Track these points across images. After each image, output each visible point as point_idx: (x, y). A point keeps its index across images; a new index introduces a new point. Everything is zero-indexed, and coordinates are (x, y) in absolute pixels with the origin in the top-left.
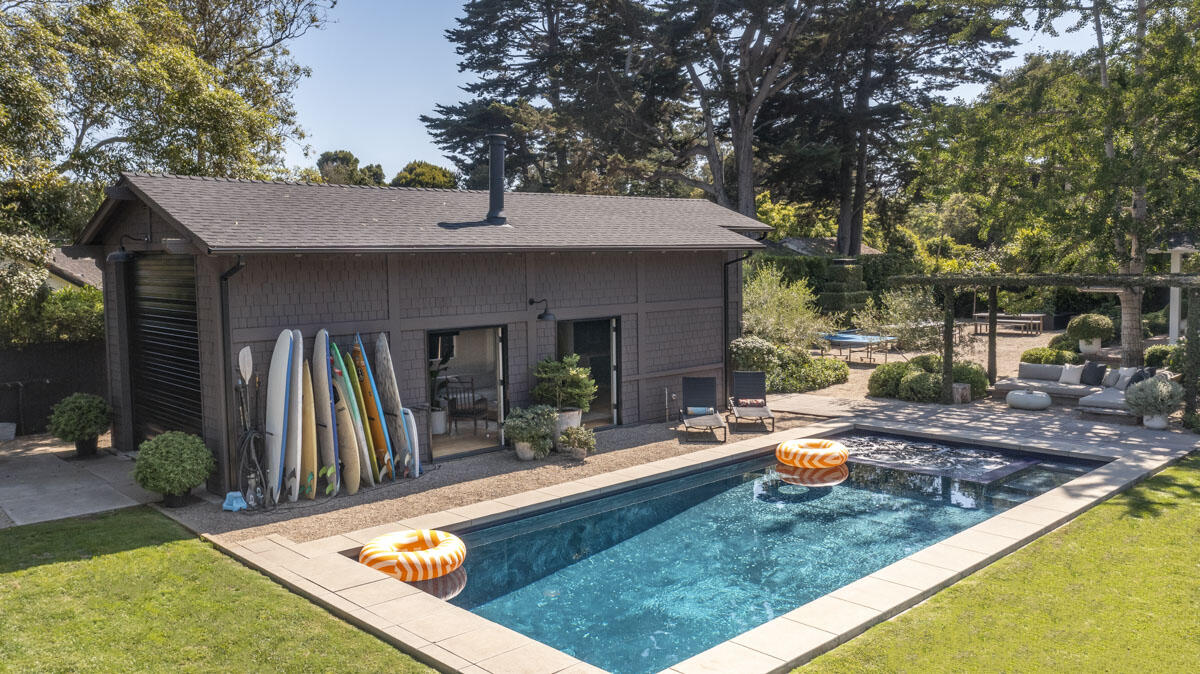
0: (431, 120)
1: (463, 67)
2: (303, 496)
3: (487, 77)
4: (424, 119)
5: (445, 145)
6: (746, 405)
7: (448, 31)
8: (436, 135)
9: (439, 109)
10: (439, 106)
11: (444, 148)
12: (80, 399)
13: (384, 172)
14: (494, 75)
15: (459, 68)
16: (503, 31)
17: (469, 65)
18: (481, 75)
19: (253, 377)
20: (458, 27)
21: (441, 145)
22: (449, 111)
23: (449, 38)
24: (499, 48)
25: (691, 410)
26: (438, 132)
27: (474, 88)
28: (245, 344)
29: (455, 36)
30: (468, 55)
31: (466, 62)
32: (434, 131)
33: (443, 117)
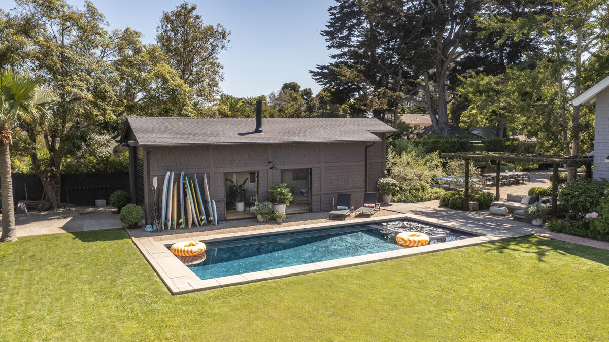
0: (314, 72)
1: (329, 47)
2: (172, 228)
3: (344, 51)
4: (311, 72)
5: (322, 83)
6: (367, 206)
7: (322, 31)
8: (316, 79)
9: (318, 67)
10: (318, 65)
11: (321, 85)
12: (118, 193)
13: (312, 92)
14: (346, 50)
15: (328, 48)
16: (350, 29)
17: (332, 46)
18: (340, 50)
19: (158, 187)
20: (327, 29)
21: (320, 83)
22: (323, 67)
23: (322, 34)
24: (348, 37)
25: (339, 207)
26: (318, 77)
27: (334, 57)
28: (155, 176)
29: (326, 33)
30: (331, 42)
31: (330, 45)
32: (315, 77)
33: (320, 70)
